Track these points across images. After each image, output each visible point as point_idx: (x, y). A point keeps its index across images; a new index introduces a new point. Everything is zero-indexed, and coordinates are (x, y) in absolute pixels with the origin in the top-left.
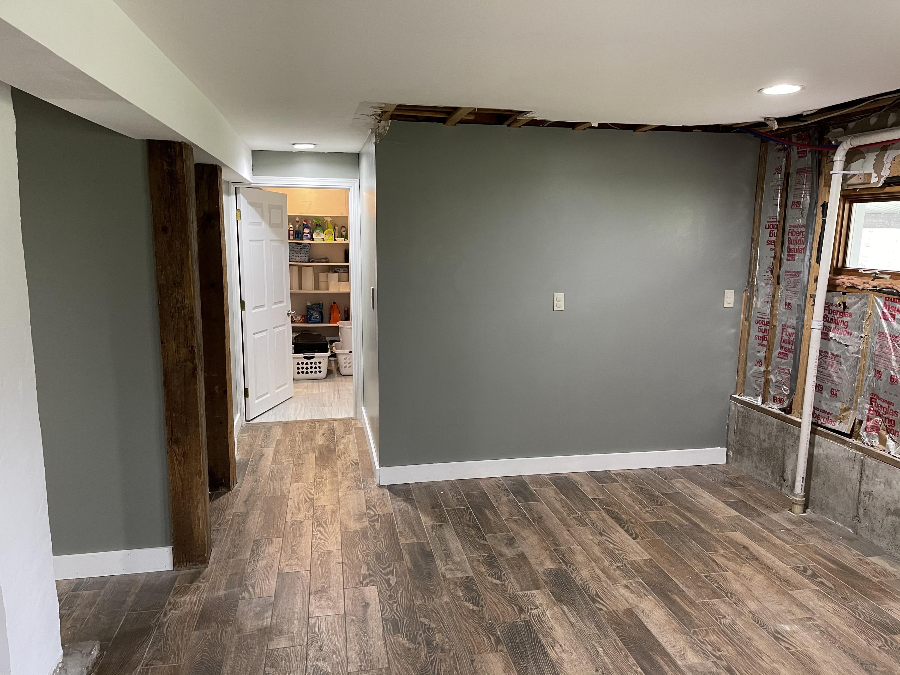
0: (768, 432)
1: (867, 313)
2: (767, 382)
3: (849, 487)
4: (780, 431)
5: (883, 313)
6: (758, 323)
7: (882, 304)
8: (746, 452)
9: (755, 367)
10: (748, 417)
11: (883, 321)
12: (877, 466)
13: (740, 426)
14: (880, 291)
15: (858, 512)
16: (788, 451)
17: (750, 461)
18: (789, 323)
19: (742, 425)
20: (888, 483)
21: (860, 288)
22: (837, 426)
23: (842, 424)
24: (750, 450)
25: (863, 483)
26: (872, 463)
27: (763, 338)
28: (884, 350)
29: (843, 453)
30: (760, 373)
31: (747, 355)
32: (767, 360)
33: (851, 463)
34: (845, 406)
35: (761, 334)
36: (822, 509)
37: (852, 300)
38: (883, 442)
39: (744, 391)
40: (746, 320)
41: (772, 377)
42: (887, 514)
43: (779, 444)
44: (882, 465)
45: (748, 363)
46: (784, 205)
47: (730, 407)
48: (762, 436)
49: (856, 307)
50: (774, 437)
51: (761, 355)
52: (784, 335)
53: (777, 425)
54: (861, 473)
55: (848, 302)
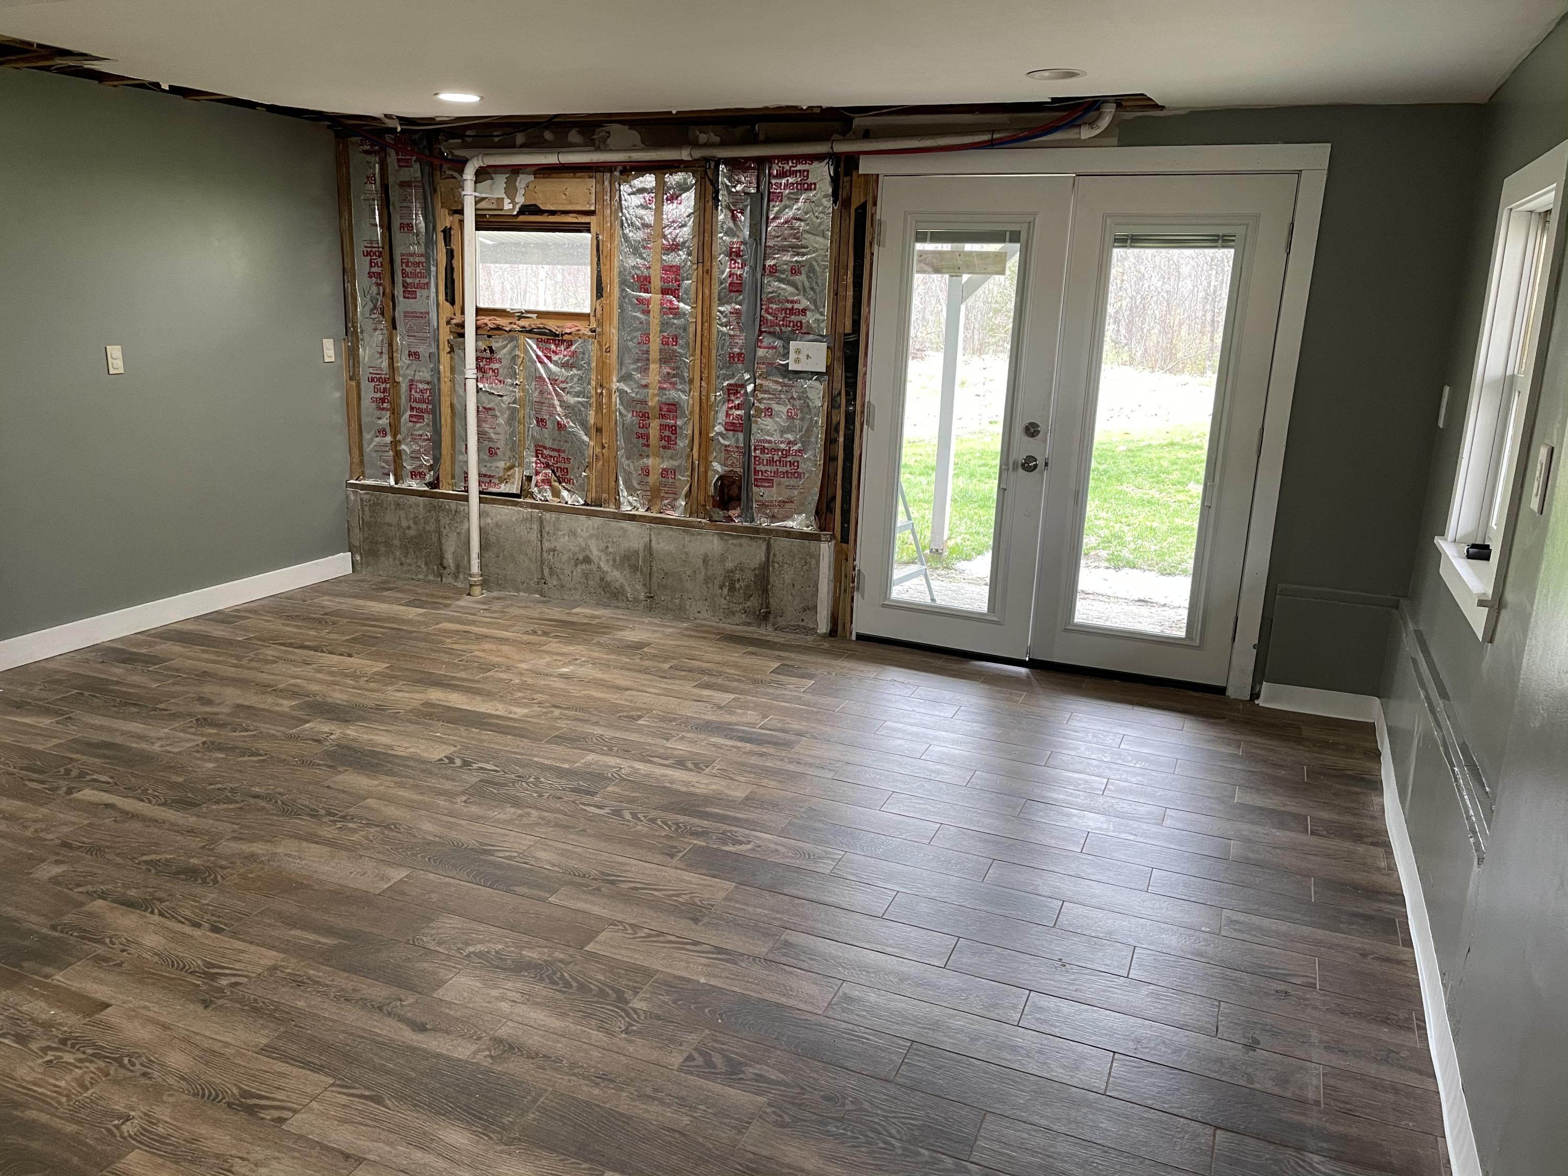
0: (412, 515)
1: (519, 357)
2: (398, 454)
3: (530, 552)
4: (429, 511)
5: (538, 357)
6: (373, 380)
7: (535, 347)
8: (382, 549)
9: (377, 439)
10: (378, 504)
11: (539, 365)
12: (558, 519)
13: (367, 518)
14: (530, 331)
15: (543, 573)
16: (445, 532)
17: (391, 560)
18: (417, 378)
19: (370, 517)
20: (573, 533)
21: (507, 329)
22: (503, 488)
23: (508, 485)
24: (388, 544)
25: (544, 541)
26: (551, 518)
27: (383, 400)
28: (545, 395)
29: (517, 516)
30: (386, 445)
31: (360, 425)
32: (395, 428)
33: (528, 524)
34: (508, 464)
35: (379, 395)
36: (498, 584)
37: (500, 344)
38: (556, 493)
39: (363, 473)
40: (351, 379)
41: (403, 447)
42: (576, 565)
43: (431, 527)
44: (563, 516)
45: (364, 434)
46: (387, 226)
47: (347, 497)
48: (404, 524)
49: (505, 351)
50: (422, 521)
51: (384, 421)
52: (413, 392)
53: (425, 505)
54: (541, 531)
55: (495, 346)
